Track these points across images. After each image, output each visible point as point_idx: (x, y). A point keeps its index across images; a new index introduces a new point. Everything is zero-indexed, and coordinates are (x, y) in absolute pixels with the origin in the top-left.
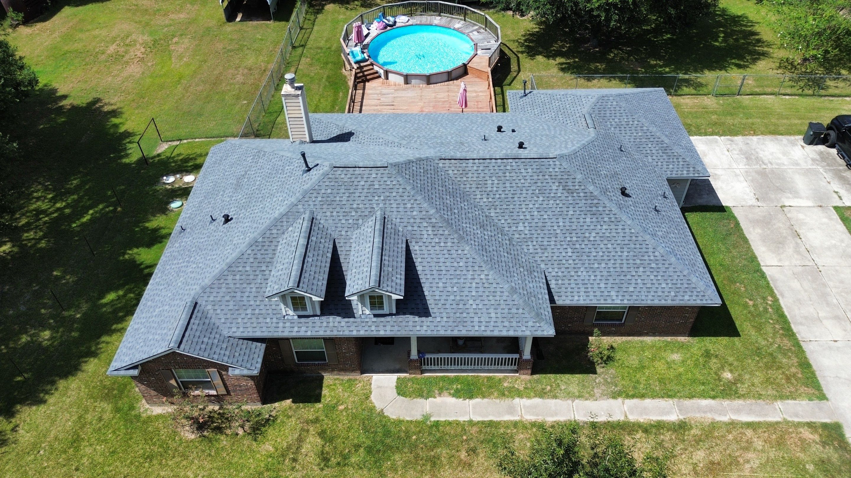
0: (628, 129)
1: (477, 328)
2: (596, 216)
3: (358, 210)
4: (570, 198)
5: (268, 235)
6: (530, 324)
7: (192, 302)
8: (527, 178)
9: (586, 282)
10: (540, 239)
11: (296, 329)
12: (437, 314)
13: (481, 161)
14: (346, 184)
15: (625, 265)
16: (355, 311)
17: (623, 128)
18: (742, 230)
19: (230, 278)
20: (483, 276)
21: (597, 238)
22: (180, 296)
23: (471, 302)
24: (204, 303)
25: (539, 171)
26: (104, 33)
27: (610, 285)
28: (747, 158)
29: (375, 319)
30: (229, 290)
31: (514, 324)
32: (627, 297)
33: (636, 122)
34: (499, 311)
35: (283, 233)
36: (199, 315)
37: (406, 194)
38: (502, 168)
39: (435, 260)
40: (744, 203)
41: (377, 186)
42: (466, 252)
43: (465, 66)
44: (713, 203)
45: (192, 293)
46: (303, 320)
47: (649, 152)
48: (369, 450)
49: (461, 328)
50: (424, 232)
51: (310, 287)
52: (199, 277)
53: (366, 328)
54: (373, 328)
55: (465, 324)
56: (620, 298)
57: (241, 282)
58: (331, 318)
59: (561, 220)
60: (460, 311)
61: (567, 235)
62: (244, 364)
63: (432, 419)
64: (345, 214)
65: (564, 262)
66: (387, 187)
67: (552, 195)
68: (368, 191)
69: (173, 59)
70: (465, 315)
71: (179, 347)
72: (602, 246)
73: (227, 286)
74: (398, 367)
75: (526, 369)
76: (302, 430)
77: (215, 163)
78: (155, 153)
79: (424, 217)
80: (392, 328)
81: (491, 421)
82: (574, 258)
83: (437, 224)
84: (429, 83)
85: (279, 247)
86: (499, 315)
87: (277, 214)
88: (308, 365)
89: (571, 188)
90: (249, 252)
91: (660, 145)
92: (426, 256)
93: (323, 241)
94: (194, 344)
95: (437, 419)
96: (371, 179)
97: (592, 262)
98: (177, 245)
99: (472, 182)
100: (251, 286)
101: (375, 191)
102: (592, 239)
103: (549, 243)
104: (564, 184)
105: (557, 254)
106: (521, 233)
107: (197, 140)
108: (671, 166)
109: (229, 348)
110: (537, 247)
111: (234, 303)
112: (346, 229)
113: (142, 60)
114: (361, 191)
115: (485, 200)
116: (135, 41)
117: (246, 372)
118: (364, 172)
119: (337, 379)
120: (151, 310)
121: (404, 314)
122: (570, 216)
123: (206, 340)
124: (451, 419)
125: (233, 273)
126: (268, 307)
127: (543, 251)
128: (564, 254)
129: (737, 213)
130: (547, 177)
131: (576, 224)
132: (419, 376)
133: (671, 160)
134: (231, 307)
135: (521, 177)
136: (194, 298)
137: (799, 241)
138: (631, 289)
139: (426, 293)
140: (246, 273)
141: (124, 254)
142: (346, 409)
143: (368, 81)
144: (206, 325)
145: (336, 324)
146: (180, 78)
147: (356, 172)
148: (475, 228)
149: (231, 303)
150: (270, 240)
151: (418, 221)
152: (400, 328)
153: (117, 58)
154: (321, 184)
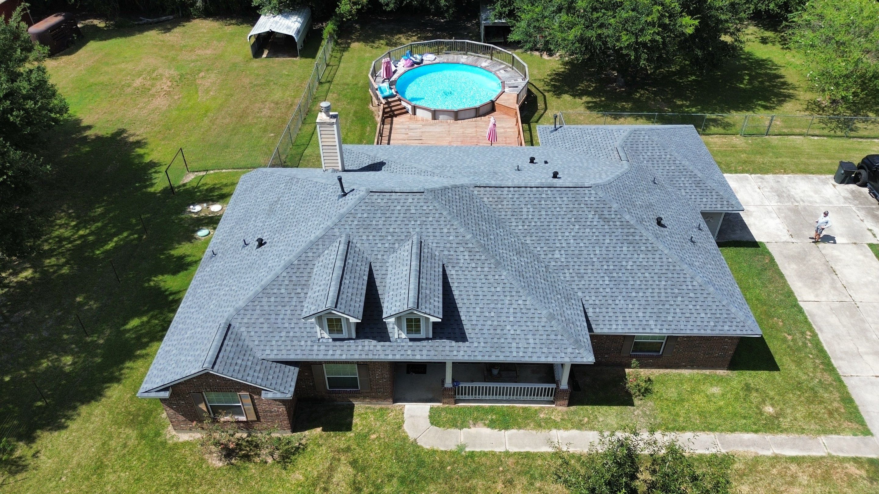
0: (660, 162)
1: (515, 354)
2: (632, 245)
3: (394, 234)
4: (606, 227)
5: (303, 258)
6: (569, 350)
7: (225, 323)
8: (563, 206)
9: (624, 310)
10: (577, 267)
11: (331, 352)
12: (475, 339)
13: (516, 189)
14: (382, 208)
15: (663, 294)
16: (391, 335)
17: (655, 162)
18: (777, 265)
19: (265, 299)
20: (520, 302)
21: (635, 267)
22: (213, 318)
23: (508, 327)
24: (238, 325)
25: (574, 199)
26: (130, 66)
27: (648, 314)
28: (778, 196)
29: (411, 343)
30: (264, 312)
31: (553, 350)
32: (666, 326)
33: (668, 156)
34: (537, 337)
35: (319, 256)
36: (233, 336)
37: (443, 219)
38: (537, 196)
39: (472, 285)
40: (778, 239)
41: (413, 211)
42: (503, 277)
43: (493, 102)
44: (746, 238)
45: (226, 315)
46: (338, 343)
47: (682, 185)
48: (403, 480)
49: (499, 354)
50: (461, 257)
51: (348, 308)
52: (233, 299)
53: (402, 352)
54: (409, 352)
55: (503, 350)
56: (659, 327)
57: (276, 304)
58: (367, 342)
59: (597, 249)
60: (498, 336)
61: (604, 263)
62: (278, 387)
63: (467, 450)
64: (381, 238)
65: (601, 290)
66: (424, 212)
67: (588, 223)
68: (405, 215)
69: (200, 94)
70: (502, 340)
71: (213, 368)
72: (639, 275)
73: (262, 308)
74: (430, 396)
75: (563, 399)
76: (333, 458)
77: (246, 190)
78: (181, 183)
79: (461, 242)
80: (429, 353)
81: (528, 452)
82: (611, 286)
83: (473, 250)
84: (456, 119)
85: (315, 270)
86: (537, 341)
87: (312, 237)
88: (339, 392)
89: (607, 216)
90: (285, 274)
91: (693, 179)
92: (462, 281)
93: (359, 264)
94: (228, 365)
95: (472, 450)
96: (408, 204)
97: (630, 290)
98: (208, 269)
99: (507, 210)
100: (286, 308)
101: (411, 216)
102: (629, 267)
103: (585, 271)
104: (600, 213)
105: (594, 282)
106: (557, 260)
107: (224, 171)
108: (705, 200)
109: (263, 371)
110: (574, 275)
111: (269, 326)
112: (382, 253)
113: (168, 93)
114: (397, 215)
115: (520, 227)
116: (161, 75)
117: (279, 396)
118: (400, 197)
119: (369, 408)
120: (183, 332)
121: (441, 338)
122: (606, 245)
123: (239, 361)
124: (486, 450)
125: (269, 295)
126: (302, 330)
127: (579, 279)
128: (601, 282)
129: (771, 248)
130: (582, 206)
131: (612, 252)
132: (453, 406)
133: (705, 194)
134: (265, 329)
135: (556, 206)
136: (227, 319)
137: (835, 277)
138: (670, 318)
139: (463, 318)
140: (281, 296)
141: (150, 280)
142: (378, 438)
143: (396, 116)
144: (240, 347)
145: (372, 348)
146: (207, 111)
147: (393, 197)
148: (511, 254)
149: (265, 325)
150: (305, 262)
151: (454, 245)
152: (436, 353)
153: (144, 91)
154: (357, 208)
